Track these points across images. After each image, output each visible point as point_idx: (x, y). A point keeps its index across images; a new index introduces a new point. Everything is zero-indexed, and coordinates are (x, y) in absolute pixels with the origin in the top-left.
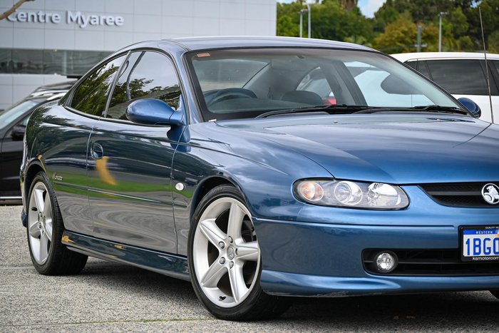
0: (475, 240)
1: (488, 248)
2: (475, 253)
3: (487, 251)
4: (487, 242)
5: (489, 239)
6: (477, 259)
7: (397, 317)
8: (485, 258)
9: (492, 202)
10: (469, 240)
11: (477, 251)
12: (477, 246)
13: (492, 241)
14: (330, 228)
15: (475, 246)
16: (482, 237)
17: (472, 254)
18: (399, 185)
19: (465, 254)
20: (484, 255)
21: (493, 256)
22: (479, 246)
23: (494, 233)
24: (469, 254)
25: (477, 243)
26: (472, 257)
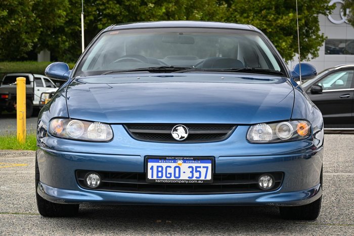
0: (158, 167)
1: (169, 173)
2: (158, 176)
3: (168, 176)
4: (168, 168)
5: (170, 167)
6: (159, 181)
7: (160, 221)
8: (166, 181)
9: (178, 139)
10: (152, 167)
11: (160, 174)
12: (160, 171)
13: (173, 168)
14: (70, 155)
15: (158, 171)
16: (164, 165)
17: (155, 177)
18: (110, 124)
19: (149, 177)
20: (165, 178)
21: (173, 180)
22: (162, 172)
23: (174, 162)
24: (152, 177)
25: (160, 169)
26: (155, 180)
